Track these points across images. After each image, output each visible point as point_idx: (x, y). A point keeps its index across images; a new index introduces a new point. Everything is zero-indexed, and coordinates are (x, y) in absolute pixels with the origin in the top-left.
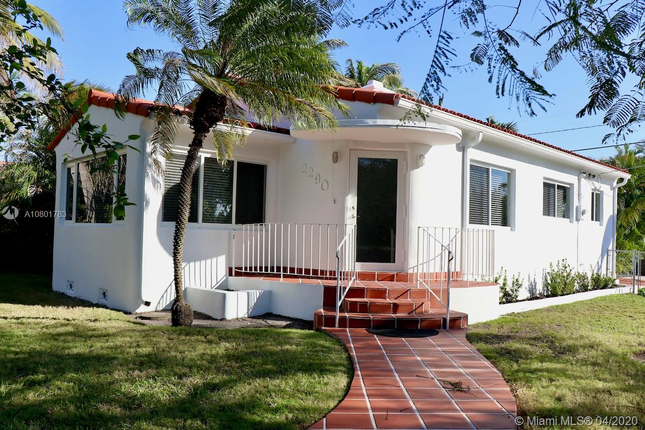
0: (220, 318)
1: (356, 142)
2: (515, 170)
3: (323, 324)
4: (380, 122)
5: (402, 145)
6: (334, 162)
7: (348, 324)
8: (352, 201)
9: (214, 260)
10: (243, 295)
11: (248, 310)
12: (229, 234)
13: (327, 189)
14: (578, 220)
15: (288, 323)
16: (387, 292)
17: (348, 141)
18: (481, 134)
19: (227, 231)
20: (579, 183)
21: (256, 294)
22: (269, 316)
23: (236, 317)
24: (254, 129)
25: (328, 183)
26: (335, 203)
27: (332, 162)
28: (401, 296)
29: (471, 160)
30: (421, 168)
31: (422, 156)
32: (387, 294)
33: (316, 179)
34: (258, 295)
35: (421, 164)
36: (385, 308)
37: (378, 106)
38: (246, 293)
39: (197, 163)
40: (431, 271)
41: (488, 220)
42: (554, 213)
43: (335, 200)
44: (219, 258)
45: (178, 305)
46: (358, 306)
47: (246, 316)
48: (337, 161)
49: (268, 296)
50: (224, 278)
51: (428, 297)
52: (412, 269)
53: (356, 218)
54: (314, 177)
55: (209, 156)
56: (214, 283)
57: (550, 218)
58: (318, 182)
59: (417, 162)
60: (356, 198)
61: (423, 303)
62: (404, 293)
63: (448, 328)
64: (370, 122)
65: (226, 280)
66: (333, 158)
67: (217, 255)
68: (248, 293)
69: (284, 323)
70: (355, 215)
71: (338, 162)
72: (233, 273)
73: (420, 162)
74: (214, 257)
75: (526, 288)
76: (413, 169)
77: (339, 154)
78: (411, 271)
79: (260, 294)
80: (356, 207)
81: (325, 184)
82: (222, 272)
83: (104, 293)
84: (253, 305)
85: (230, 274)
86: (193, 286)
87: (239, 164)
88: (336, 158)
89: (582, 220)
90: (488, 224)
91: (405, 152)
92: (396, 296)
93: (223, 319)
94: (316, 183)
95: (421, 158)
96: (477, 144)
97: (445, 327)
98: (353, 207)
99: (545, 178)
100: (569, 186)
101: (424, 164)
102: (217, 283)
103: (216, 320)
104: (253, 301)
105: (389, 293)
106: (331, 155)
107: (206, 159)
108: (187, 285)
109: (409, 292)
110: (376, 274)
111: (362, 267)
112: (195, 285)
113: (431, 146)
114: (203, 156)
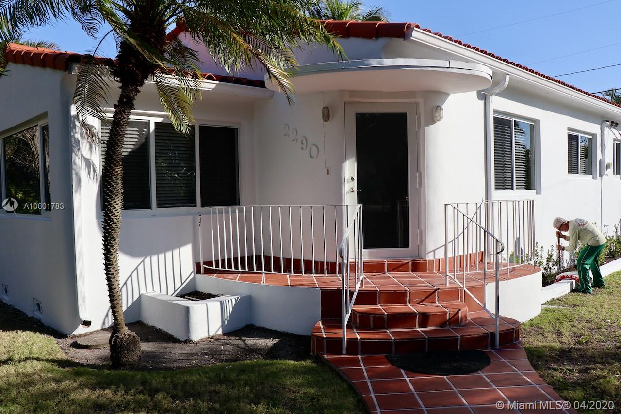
0: (184, 339)
1: (353, 93)
2: (540, 121)
3: (325, 350)
4: (388, 62)
5: (412, 94)
6: (325, 121)
7: (360, 349)
8: (350, 169)
10: (214, 305)
11: (223, 322)
12: (194, 221)
13: (317, 157)
14: (601, 176)
15: (276, 342)
16: (408, 295)
17: (341, 92)
18: (508, 77)
19: (190, 218)
20: (602, 133)
21: (231, 301)
22: (251, 330)
23: (208, 337)
24: (218, 82)
25: (317, 147)
26: (328, 174)
27: (322, 120)
28: (425, 299)
29: (495, 112)
30: (438, 123)
31: (438, 108)
32: (408, 298)
33: (302, 144)
34: (234, 302)
35: (438, 118)
36: (407, 318)
37: (382, 41)
38: (219, 303)
39: (145, 130)
41: (512, 183)
42: (578, 170)
43: (328, 171)
44: (182, 249)
45: (117, 337)
46: (371, 319)
47: (220, 332)
48: (328, 119)
49: (246, 304)
50: (191, 277)
51: (461, 297)
52: (433, 252)
53: (356, 192)
54: (299, 141)
55: (160, 120)
57: (574, 176)
58: (304, 148)
59: (433, 115)
60: (356, 164)
61: (459, 310)
62: (430, 295)
63: (498, 347)
64: (374, 63)
65: (194, 278)
66: (323, 116)
67: (179, 244)
69: (270, 342)
70: (355, 188)
71: (330, 119)
72: (202, 270)
73: (437, 115)
76: (427, 125)
77: (330, 110)
78: (430, 257)
79: (236, 300)
80: (355, 178)
81: (314, 149)
82: (188, 268)
83: (38, 305)
84: (228, 315)
85: (198, 271)
86: (150, 292)
87: (201, 127)
88: (327, 114)
89: (606, 175)
90: (512, 189)
91: (416, 103)
92: (420, 299)
93: (188, 341)
94: (302, 149)
95: (439, 110)
96: (502, 90)
97: (493, 345)
98: (352, 179)
99: (569, 129)
100: (592, 137)
101: (443, 117)
102: (182, 284)
103: (179, 341)
104: (229, 310)
105: (410, 296)
106: (321, 112)
107: (156, 124)
108: (143, 292)
109: (437, 292)
110: (386, 263)
111: (370, 255)
112: (153, 290)
113: (448, 94)
114: (153, 121)
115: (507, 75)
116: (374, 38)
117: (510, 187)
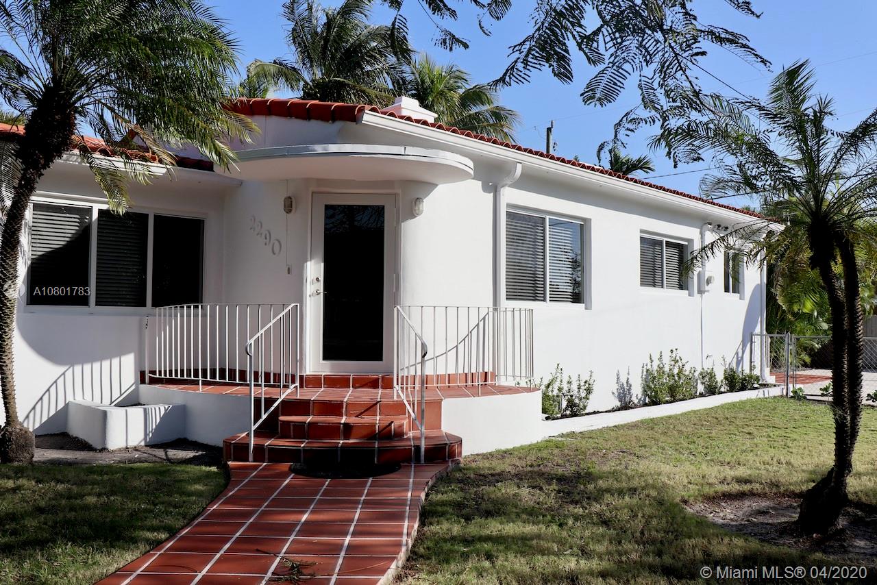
0: (99, 448)
1: (320, 182)
2: (591, 219)
3: (232, 457)
4: (333, 148)
5: (389, 183)
6: (287, 212)
7: (267, 456)
8: (314, 270)
9: (115, 361)
11: (146, 434)
12: (141, 322)
13: (280, 252)
14: (701, 292)
15: (200, 453)
16: (344, 406)
17: (307, 181)
18: (519, 167)
19: (137, 318)
20: (702, 238)
21: (158, 411)
22: (182, 443)
23: (123, 445)
25: (279, 243)
26: (289, 273)
27: (284, 212)
28: (365, 411)
29: (509, 205)
30: (417, 218)
31: (418, 200)
32: (344, 409)
33: (266, 238)
34: (163, 412)
35: (417, 212)
36: (333, 431)
37: (339, 125)
38: (142, 410)
40: (441, 371)
41: (545, 294)
42: (662, 283)
43: (289, 269)
44: (124, 358)
46: (292, 428)
47: (143, 444)
48: (290, 211)
49: (178, 415)
50: (133, 387)
53: (322, 295)
54: (263, 235)
55: (105, 207)
56: (116, 394)
57: (651, 290)
58: (267, 243)
59: (411, 209)
60: (322, 265)
61: (392, 422)
62: (370, 408)
63: (423, 462)
64: (319, 148)
65: (136, 390)
66: (285, 206)
67: (120, 353)
68: (145, 410)
69: (190, 454)
70: (322, 290)
71: (293, 211)
72: (147, 380)
73: (417, 208)
74: (115, 356)
75: (613, 393)
76: (405, 219)
77: (293, 200)
79: (166, 410)
80: (322, 279)
81: (277, 245)
82: (129, 378)
84: (154, 427)
85: (143, 381)
86: (79, 399)
87: (157, 218)
88: (289, 205)
89: (708, 291)
90: (544, 300)
91: (395, 194)
92: (358, 412)
93: (104, 449)
94: (266, 244)
95: (418, 203)
96: (514, 181)
97: (418, 460)
98: (317, 280)
99: (642, 231)
100: (686, 243)
101: (423, 211)
102: (121, 395)
103: (95, 450)
104: (155, 421)
105: (346, 408)
106: (283, 203)
107: (101, 211)
108: (70, 398)
109: (378, 405)
110: (351, 377)
111: (332, 368)
112: (83, 398)
113: (437, 185)
114: (96, 208)
115: (518, 164)
116: (330, 122)
117: (542, 299)
